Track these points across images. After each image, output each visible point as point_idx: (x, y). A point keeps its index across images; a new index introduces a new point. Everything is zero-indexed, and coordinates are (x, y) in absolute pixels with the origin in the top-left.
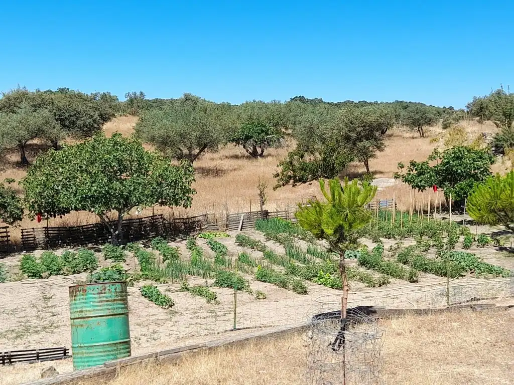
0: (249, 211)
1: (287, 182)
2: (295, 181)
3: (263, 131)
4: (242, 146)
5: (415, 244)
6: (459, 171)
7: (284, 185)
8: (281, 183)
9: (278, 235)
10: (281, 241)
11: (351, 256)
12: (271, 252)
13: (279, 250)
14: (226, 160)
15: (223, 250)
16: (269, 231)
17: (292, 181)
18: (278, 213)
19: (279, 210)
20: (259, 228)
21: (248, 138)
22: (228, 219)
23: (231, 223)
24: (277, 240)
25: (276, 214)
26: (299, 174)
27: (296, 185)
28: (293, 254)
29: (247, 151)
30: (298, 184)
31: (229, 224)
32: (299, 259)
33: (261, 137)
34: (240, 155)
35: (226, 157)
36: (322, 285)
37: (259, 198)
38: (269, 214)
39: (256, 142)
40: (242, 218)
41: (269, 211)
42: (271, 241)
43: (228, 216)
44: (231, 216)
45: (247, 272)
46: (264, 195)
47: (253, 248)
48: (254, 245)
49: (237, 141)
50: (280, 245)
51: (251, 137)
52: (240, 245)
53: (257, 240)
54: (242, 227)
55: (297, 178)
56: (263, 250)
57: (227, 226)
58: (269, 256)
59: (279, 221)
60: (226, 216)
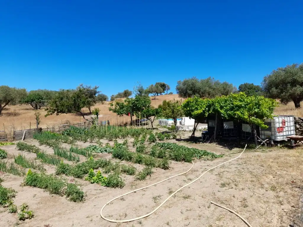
0: (29, 129)
1: (54, 112)
2: (58, 112)
3: (40, 98)
4: (30, 105)
5: (134, 140)
6: (139, 106)
7: (51, 114)
8: (50, 113)
9: (48, 141)
10: (51, 145)
11: (103, 151)
12: (43, 153)
13: (49, 151)
14: (22, 110)
15: (3, 155)
16: (42, 139)
17: (56, 112)
18: (48, 129)
19: (49, 128)
20: (35, 138)
21: (33, 101)
22: (14, 134)
23: (16, 136)
24: (48, 144)
25: (47, 129)
26: (60, 108)
27: (58, 114)
28: (61, 154)
29: (33, 107)
30: (59, 114)
31: (15, 137)
32: (66, 157)
33: (39, 100)
34: (29, 108)
35: (22, 109)
36: (95, 183)
37: (36, 120)
38: (43, 130)
39: (37, 102)
40: (25, 133)
41: (42, 128)
42: (43, 145)
43: (14, 132)
44: (17, 132)
45: (19, 174)
46: (39, 119)
47: (30, 151)
48: (30, 149)
49: (27, 102)
50: (50, 147)
51: (34, 100)
52: (20, 149)
53: (32, 145)
54: (24, 138)
55: (59, 110)
56: (37, 151)
57: (14, 138)
58: (41, 156)
59: (49, 133)
60: (13, 132)
